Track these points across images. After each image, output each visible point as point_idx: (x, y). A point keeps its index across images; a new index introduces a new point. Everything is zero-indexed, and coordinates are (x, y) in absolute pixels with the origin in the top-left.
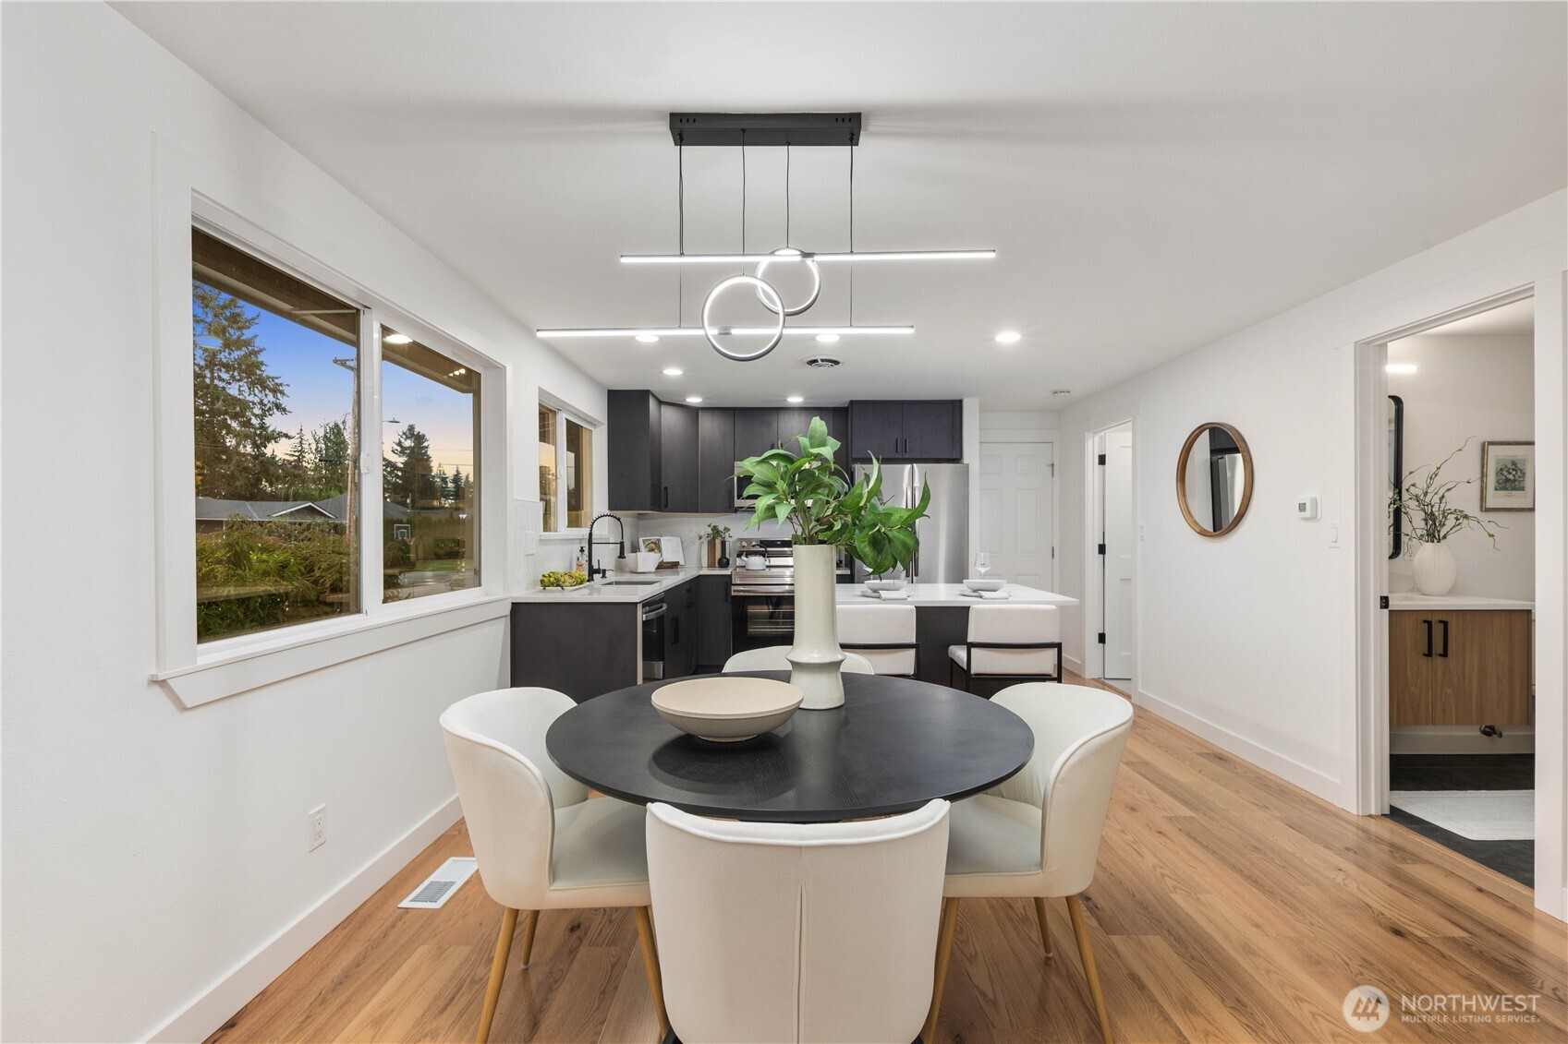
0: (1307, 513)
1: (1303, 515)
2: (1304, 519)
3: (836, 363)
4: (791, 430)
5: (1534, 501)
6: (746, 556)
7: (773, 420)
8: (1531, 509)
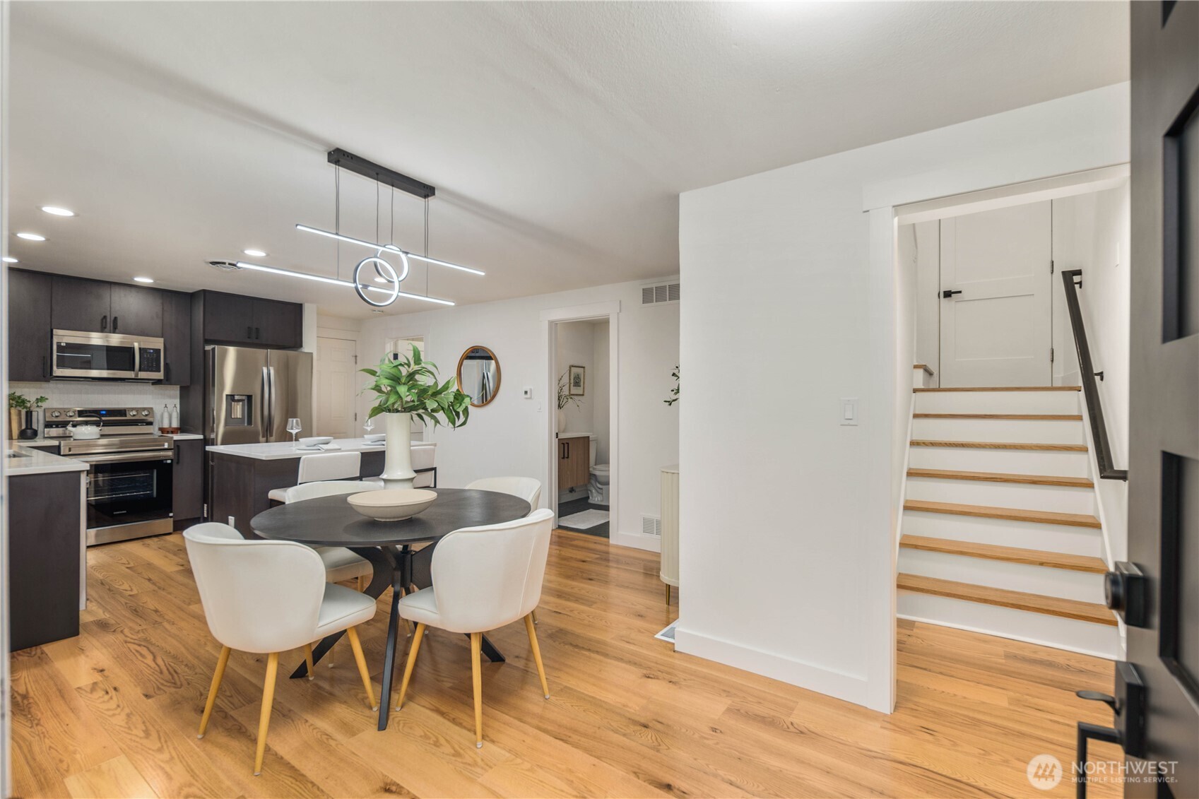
0: (528, 396)
1: (526, 396)
2: (527, 398)
4: (128, 305)
5: (584, 392)
6: (74, 426)
7: (106, 293)
8: (583, 395)
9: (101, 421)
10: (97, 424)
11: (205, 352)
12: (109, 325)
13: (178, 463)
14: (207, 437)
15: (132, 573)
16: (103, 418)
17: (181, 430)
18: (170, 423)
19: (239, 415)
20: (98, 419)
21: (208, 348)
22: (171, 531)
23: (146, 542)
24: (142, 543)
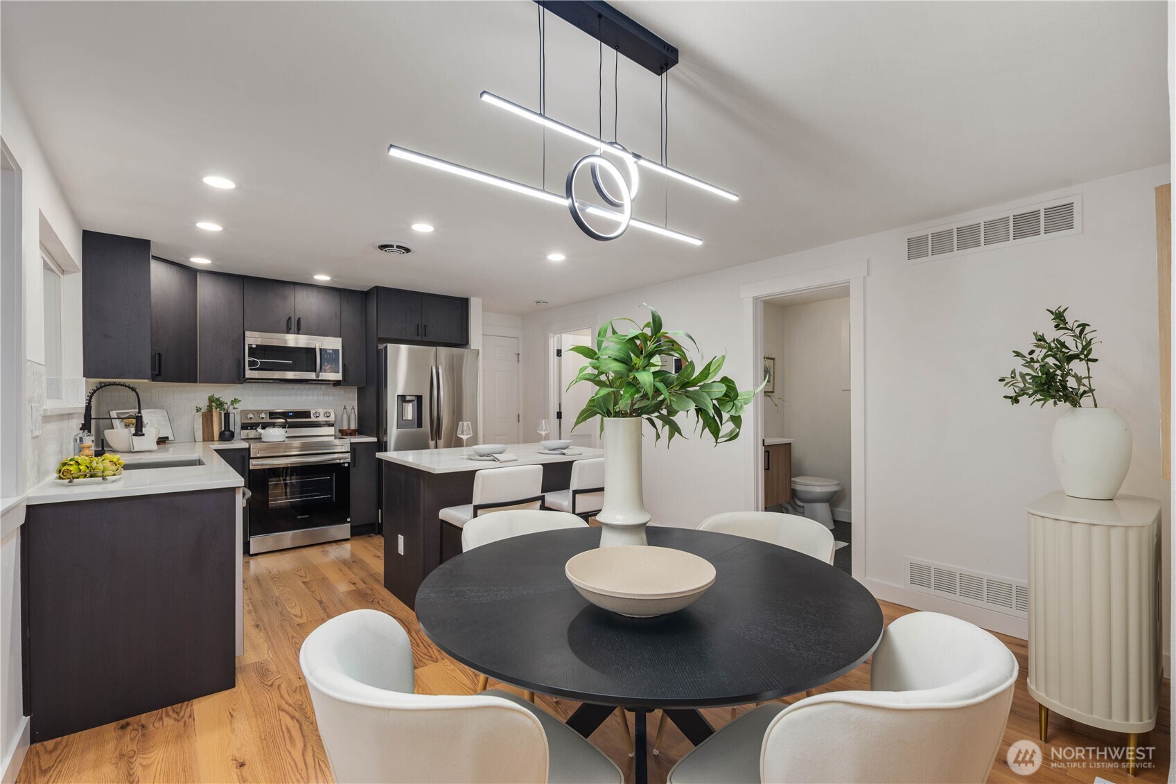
3: (408, 250)
4: (308, 304)
5: (773, 388)
6: (263, 428)
7: (289, 292)
8: (773, 392)
9: (286, 422)
10: (283, 426)
11: (378, 351)
12: (294, 326)
13: (354, 466)
14: (381, 440)
15: (306, 590)
16: (288, 420)
17: (359, 431)
18: (349, 425)
19: (410, 417)
20: (284, 421)
21: (381, 347)
22: (349, 537)
23: (326, 548)
24: (322, 549)
